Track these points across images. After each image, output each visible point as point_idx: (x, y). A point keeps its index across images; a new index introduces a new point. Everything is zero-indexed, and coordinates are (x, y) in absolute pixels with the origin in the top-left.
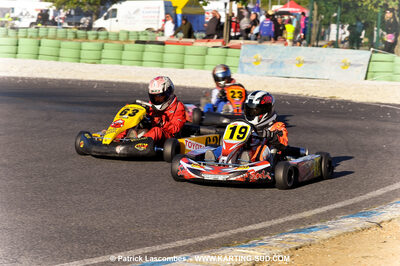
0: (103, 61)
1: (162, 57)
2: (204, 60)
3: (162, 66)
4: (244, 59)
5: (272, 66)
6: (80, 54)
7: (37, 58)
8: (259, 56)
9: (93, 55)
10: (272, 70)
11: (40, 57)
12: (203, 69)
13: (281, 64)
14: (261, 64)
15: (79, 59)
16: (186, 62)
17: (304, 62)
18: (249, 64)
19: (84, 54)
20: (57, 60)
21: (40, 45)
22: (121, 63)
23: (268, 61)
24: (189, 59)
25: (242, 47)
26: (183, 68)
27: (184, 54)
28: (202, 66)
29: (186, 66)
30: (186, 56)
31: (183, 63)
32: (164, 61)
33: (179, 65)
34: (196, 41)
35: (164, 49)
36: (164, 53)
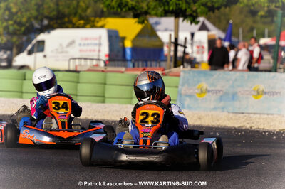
1: (76, 88)
2: (131, 92)
4: (184, 89)
5: (221, 99)
8: (205, 85)
10: (222, 104)
13: (234, 96)
14: (206, 96)
16: (107, 95)
17: (264, 93)
18: (190, 96)
22: (21, 97)
23: (216, 92)
24: (111, 91)
25: (182, 74)
26: (104, 102)
27: (105, 84)
28: (129, 100)
29: (107, 100)
30: (107, 87)
31: (104, 97)
32: (78, 94)
33: (98, 98)
34: (126, 70)
35: (78, 78)
36: (78, 82)
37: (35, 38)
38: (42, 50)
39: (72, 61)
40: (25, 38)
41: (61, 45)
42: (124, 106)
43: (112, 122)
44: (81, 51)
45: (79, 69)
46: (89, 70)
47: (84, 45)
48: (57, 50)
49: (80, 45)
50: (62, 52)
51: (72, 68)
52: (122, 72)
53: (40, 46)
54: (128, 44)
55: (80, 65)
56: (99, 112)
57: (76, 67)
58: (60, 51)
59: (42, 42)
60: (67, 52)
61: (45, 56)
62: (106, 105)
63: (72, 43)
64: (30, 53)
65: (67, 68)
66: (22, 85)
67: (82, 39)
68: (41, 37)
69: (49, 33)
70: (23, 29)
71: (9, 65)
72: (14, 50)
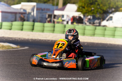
37: (109, 15)
38: (111, 20)
40: (105, 15)
53: (111, 18)
59: (111, 17)
61: (113, 22)
64: (107, 21)
66: (104, 32)
68: (111, 15)
69: (113, 14)
71: (100, 25)
72: (102, 20)
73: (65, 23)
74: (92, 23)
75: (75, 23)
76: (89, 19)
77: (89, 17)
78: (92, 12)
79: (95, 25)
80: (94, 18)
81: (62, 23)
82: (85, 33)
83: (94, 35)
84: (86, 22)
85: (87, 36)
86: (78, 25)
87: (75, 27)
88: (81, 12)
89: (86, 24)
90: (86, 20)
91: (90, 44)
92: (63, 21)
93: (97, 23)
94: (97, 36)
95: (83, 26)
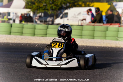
0: (47, 35)
1: (82, 33)
2: (106, 34)
3: (81, 38)
6: (34, 32)
7: (10, 34)
9: (42, 32)
11: (11, 33)
12: (105, 39)
15: (34, 34)
16: (95, 35)
19: (37, 31)
20: (22, 35)
21: (11, 27)
24: (97, 34)
26: (94, 38)
27: (94, 31)
28: (105, 38)
29: (95, 38)
30: (95, 32)
31: (94, 36)
32: (83, 35)
33: (91, 37)
34: (103, 25)
35: (82, 28)
36: (83, 30)
37: (64, 11)
38: (67, 17)
39: (80, 21)
40: (59, 12)
41: (75, 15)
42: (103, 40)
43: (97, 47)
44: (83, 17)
45: (83, 24)
46: (87, 25)
47: (85, 14)
48: (73, 17)
49: (83, 14)
50: (75, 18)
51: (80, 24)
52: (102, 26)
53: (66, 15)
54: (104, 14)
55: (83, 23)
56: (92, 43)
57: (82, 23)
58: (75, 17)
59: (67, 13)
60: (77, 18)
61: (68, 19)
62: (95, 40)
63: (79, 14)
64: (61, 18)
65: (78, 24)
67: (84, 12)
68: (66, 11)
69: (70, 9)
70: (58, 8)
71: (53, 24)
72: (55, 17)
73: (11, 22)
74: (43, 21)
75: (23, 22)
76: (40, 17)
77: (40, 14)
78: (43, 8)
79: (47, 23)
80: (46, 15)
81: (9, 23)
82: (36, 33)
83: (46, 35)
84: (37, 20)
85: (37, 36)
86: (27, 24)
87: (23, 26)
88: (30, 8)
89: (36, 22)
90: (36, 18)
91: (41, 46)
92: (10, 19)
93: (49, 21)
94: (49, 36)
95: (33, 24)
